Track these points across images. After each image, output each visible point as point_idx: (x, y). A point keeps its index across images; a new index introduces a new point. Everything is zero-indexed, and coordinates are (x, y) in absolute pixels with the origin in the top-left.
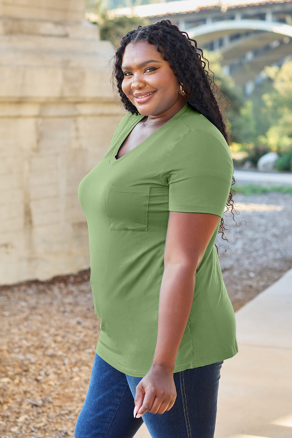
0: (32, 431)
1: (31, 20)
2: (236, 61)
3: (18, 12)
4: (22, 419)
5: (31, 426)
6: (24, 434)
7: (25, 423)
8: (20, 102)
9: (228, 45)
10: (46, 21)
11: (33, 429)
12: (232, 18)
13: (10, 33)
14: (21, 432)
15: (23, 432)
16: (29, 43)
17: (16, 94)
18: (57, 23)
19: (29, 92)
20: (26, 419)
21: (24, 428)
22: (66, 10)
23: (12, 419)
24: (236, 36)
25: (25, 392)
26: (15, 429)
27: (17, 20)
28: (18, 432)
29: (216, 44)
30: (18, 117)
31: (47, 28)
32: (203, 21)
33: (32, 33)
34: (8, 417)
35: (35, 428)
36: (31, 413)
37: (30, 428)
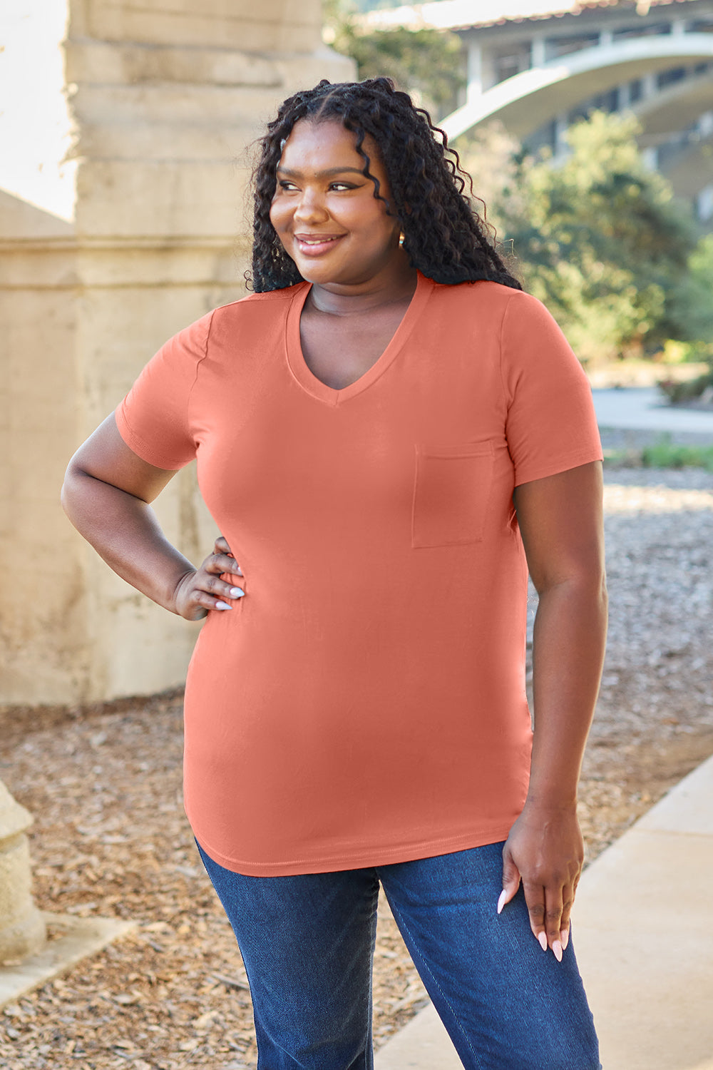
0: (233, 1050)
1: (191, 48)
2: (674, 138)
3: (159, 28)
4: (204, 1020)
5: (228, 1037)
6: (212, 1056)
7: (212, 1030)
8: (168, 248)
9: (653, 97)
10: (227, 49)
11: (234, 1044)
12: (666, 30)
13: (141, 79)
14: (205, 1051)
15: (212, 1052)
16: (188, 104)
17: (159, 228)
18: (255, 55)
19: (189, 225)
20: (216, 1021)
21: (212, 1041)
22: (275, 23)
23: (181, 1020)
24: (673, 73)
25: (208, 956)
26: (190, 1045)
27: (158, 47)
28: (199, 1052)
29: (625, 96)
30: (163, 285)
31: (231, 66)
32: (593, 38)
33: (193, 80)
34: (170, 1015)
35: (237, 1041)
36: (226, 1007)
37: (228, 1042)
